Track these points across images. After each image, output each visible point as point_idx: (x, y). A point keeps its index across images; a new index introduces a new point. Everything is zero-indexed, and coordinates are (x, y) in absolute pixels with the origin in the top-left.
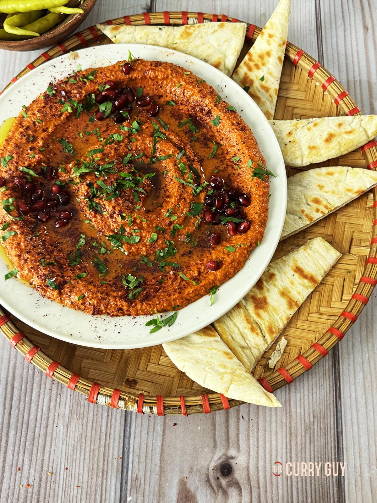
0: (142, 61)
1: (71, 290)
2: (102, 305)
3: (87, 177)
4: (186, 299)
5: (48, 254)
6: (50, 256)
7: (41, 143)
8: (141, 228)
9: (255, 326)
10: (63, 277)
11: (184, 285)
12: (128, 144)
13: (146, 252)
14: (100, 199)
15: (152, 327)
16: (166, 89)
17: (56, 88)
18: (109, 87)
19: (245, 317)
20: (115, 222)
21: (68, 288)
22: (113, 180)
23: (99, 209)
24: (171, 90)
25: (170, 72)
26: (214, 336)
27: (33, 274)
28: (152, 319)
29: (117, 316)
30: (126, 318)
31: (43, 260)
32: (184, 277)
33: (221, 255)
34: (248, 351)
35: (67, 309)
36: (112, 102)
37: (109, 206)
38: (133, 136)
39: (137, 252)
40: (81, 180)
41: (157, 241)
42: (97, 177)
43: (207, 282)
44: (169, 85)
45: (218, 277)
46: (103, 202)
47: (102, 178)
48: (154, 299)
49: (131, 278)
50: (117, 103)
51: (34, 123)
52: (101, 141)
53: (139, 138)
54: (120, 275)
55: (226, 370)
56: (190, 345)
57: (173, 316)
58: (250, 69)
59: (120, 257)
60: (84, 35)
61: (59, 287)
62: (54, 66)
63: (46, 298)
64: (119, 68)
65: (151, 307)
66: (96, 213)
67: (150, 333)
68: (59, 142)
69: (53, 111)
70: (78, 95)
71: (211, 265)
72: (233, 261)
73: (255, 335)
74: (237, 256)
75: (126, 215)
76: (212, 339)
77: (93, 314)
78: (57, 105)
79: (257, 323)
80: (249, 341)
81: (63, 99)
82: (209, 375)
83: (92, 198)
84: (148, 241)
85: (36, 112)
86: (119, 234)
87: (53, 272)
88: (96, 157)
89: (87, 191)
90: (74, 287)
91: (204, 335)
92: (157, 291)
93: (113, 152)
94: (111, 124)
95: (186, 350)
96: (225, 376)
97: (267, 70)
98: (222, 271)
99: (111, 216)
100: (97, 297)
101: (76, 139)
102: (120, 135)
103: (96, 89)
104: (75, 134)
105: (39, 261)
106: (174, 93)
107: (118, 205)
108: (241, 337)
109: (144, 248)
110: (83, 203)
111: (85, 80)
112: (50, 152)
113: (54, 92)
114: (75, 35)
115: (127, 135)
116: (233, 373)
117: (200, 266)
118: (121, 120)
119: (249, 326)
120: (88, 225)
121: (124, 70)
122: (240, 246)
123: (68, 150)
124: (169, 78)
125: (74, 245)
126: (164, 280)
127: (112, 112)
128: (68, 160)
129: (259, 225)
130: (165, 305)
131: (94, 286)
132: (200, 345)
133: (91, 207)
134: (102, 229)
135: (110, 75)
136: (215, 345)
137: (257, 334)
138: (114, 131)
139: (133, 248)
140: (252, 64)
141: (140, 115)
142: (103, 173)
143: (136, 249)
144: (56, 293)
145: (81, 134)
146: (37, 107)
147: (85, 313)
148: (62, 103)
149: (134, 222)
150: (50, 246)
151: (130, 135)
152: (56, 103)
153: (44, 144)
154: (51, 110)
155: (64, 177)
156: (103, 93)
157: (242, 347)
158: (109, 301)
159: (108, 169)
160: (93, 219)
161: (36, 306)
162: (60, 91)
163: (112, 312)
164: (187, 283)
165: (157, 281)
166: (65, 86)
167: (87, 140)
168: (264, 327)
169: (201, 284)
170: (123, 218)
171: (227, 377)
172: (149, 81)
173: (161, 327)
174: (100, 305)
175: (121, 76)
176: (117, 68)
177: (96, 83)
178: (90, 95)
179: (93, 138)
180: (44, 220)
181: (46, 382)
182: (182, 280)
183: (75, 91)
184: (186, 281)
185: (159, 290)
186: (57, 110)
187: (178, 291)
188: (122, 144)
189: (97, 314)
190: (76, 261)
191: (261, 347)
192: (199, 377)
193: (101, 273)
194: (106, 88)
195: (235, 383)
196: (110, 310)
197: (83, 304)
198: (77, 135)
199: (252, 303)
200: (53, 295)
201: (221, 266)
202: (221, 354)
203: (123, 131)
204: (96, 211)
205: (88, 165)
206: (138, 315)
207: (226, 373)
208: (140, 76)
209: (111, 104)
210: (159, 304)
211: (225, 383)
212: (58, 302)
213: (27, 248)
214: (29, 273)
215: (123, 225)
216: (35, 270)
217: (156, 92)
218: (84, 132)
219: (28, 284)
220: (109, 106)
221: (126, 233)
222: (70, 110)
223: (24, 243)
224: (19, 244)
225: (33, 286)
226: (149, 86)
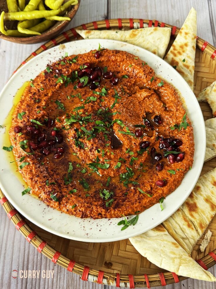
0: (107, 50)
1: (67, 201)
2: (88, 211)
3: (74, 125)
4: (144, 207)
5: (50, 177)
6: (52, 178)
7: (44, 103)
8: (110, 158)
9: (190, 223)
10: (61, 193)
11: (142, 197)
12: (99, 103)
13: (114, 175)
14: (83, 139)
15: (122, 226)
16: (122, 68)
17: (52, 68)
18: (87, 67)
19: (183, 217)
20: (93, 154)
21: (65, 200)
22: (91, 126)
23: (82, 146)
24: (125, 68)
25: (125, 57)
26: (164, 231)
27: (41, 191)
28: (121, 220)
29: (98, 218)
30: (104, 219)
31: (47, 181)
32: (142, 192)
33: (165, 176)
34: (187, 241)
35: (64, 214)
36: (88, 77)
37: (89, 144)
38: (103, 98)
39: (108, 174)
40: (71, 127)
41: (120, 168)
42: (81, 125)
43: (158, 195)
44: (124, 65)
45: (165, 191)
46: (85, 141)
47: (84, 126)
48: (122, 207)
49: (105, 191)
50: (91, 77)
51: (39, 90)
52: (82, 101)
53: (106, 98)
54: (98, 190)
55: (176, 256)
56: (148, 238)
57: (135, 218)
58: (175, 55)
59: (96, 178)
60: (67, 34)
61: (59, 200)
62: (50, 54)
63: (50, 207)
64: (92, 55)
65: (120, 212)
66: (80, 149)
67: (121, 230)
68: (55, 102)
69: (51, 82)
70: (67, 72)
71: (160, 183)
72: (174, 180)
73: (191, 230)
74: (177, 177)
75: (101, 150)
76: (162, 233)
77: (82, 217)
78: (53, 79)
79: (191, 221)
80: (187, 234)
81: (57, 75)
82: (164, 259)
83: (78, 139)
84: (114, 167)
85: (40, 84)
86: (96, 163)
87: (55, 189)
88: (80, 112)
89: (74, 134)
90: (69, 200)
91: (157, 231)
92: (124, 201)
93: (90, 108)
94: (88, 90)
95: (146, 242)
96: (175, 260)
97: (186, 55)
98: (167, 187)
99: (91, 151)
100: (84, 206)
101: (66, 101)
102: (94, 97)
103: (78, 68)
104: (65, 97)
105: (45, 182)
106: (127, 71)
107: (95, 143)
108: (181, 231)
109: (112, 172)
110: (72, 142)
111: (71, 62)
112: (49, 109)
113: (51, 70)
114: (62, 34)
115: (99, 97)
116: (180, 258)
117: (151, 184)
118: (94, 87)
119: (186, 223)
120: (75, 156)
121: (96, 56)
122: (179, 170)
123: (61, 108)
124: (125, 61)
125: (66, 170)
126: (128, 193)
127: (88, 83)
128: (61, 114)
129: (190, 155)
130: (130, 211)
131: (82, 198)
132: (154, 238)
133: (77, 145)
134: (85, 159)
135: (87, 59)
136: (165, 238)
137: (192, 229)
138: (90, 95)
139: (105, 172)
140: (176, 52)
141: (106, 84)
142: (84, 122)
143: (107, 173)
144: (57, 204)
145: (69, 97)
146: (40, 80)
147: (76, 217)
148: (57, 78)
149: (106, 154)
150: (51, 171)
151: (100, 97)
152: (52, 77)
153: (46, 104)
154: (50, 82)
155: (59, 125)
156: (83, 71)
157: (183, 238)
158: (92, 209)
159: (88, 119)
160: (79, 153)
161: (44, 213)
162: (55, 70)
163: (95, 216)
164: (143, 195)
165: (123, 194)
166: (58, 67)
167: (73, 101)
168: (196, 224)
169: (154, 196)
170: (99, 152)
171: (177, 261)
172: (111, 63)
173: (128, 226)
174: (87, 212)
175: (94, 60)
176: (91, 54)
177: (78, 64)
178: (74, 72)
179: (77, 99)
180: (47, 154)
181: (50, 264)
182: (140, 193)
183: (65, 70)
184: (142, 194)
185: (125, 200)
186: (53, 82)
187: (138, 201)
188: (96, 103)
189: (84, 217)
190: (69, 181)
191: (196, 238)
192: (157, 261)
193: (85, 189)
194: (84, 68)
195: (182, 265)
196: (93, 214)
198: (66, 98)
199: (187, 207)
200: (55, 205)
201: (166, 184)
202: (170, 244)
203: (96, 94)
204: (81, 147)
205: (75, 117)
206: (111, 217)
207: (176, 258)
208: (106, 60)
209: (88, 78)
210: (126, 210)
211: (176, 265)
212: (58, 210)
213: (36, 173)
214: (38, 190)
215: (98, 156)
216: (42, 189)
217: (116, 69)
218: (71, 96)
219: (38, 198)
220: (87, 79)
221: (100, 162)
222: (62, 82)
223: (35, 170)
224: (31, 171)
225: (41, 199)
226: (111, 66)
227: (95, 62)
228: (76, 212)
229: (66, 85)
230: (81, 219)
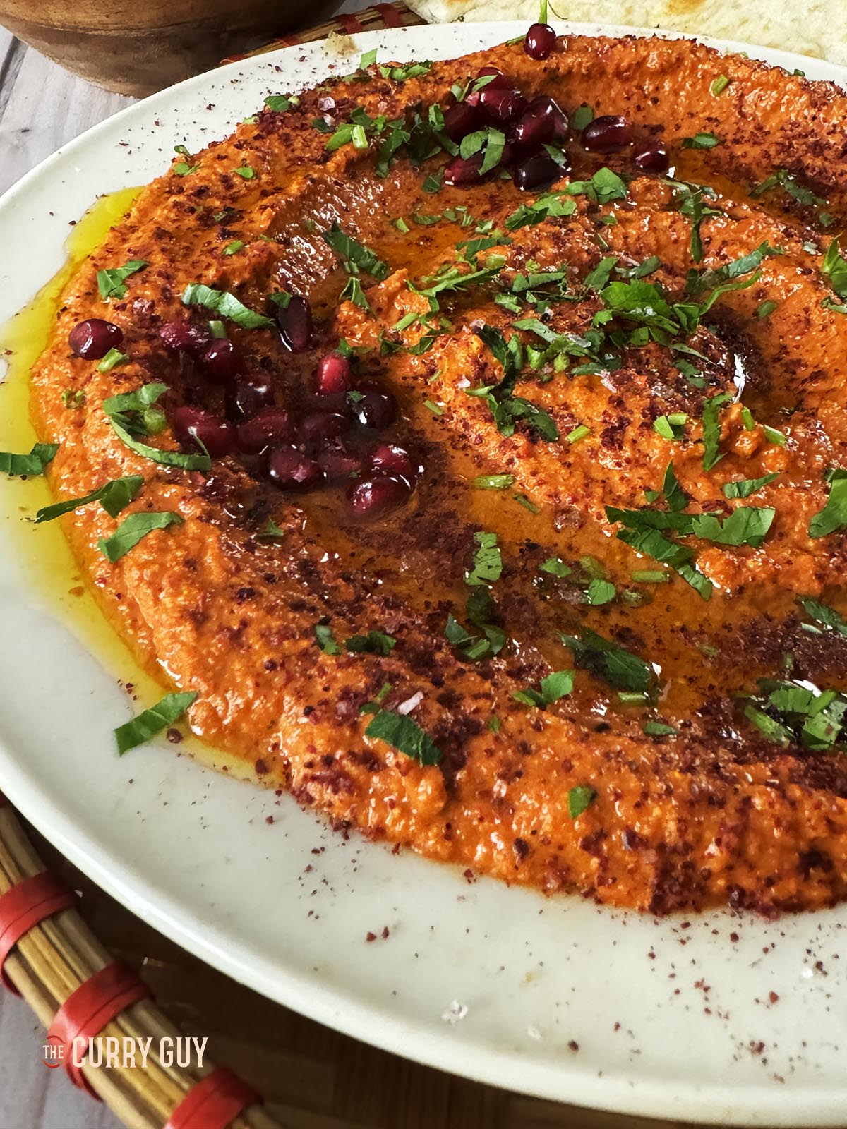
1: (508, 765)
2: (710, 835)
6: (352, 620)
7: (260, 222)
10: (449, 701)
12: (592, 233)
14: (542, 385)
16: (672, 106)
20: (634, 463)
21: (490, 753)
23: (544, 422)
27: (279, 705)
29: (800, 906)
31: (323, 631)
35: (489, 890)
36: (504, 130)
37: (588, 404)
38: (607, 211)
39: (775, 579)
40: (445, 323)
42: (512, 313)
44: (684, 93)
46: (555, 396)
47: (531, 314)
50: (520, 133)
51: (225, 179)
52: (486, 232)
53: (628, 216)
54: (723, 696)
59: (686, 617)
61: (443, 753)
62: (278, 69)
63: (357, 841)
64: (508, 49)
66: (533, 441)
68: (327, 234)
69: (297, 147)
70: (383, 106)
77: (659, 908)
78: (307, 134)
81: (328, 119)
83: (506, 383)
85: (232, 152)
86: (663, 514)
88: (491, 256)
89: (476, 362)
90: (525, 749)
99: (612, 437)
100: (669, 790)
103: (440, 95)
104: (379, 222)
105: (306, 634)
107: (634, 391)
110: (463, 413)
111: (399, 75)
113: (295, 99)
120: (497, 498)
121: (533, 44)
123: (361, 266)
125: (453, 579)
127: (504, 162)
133: (504, 419)
134: (575, 500)
135: (484, 64)
142: (531, 298)
144: (425, 790)
145: (400, 224)
147: (602, 909)
148: (328, 129)
149: (726, 448)
150: (340, 581)
152: (304, 128)
153: (271, 225)
154: (288, 147)
155: (360, 334)
156: (471, 101)
159: (549, 285)
160: (523, 468)
161: (313, 880)
162: (317, 99)
163: (770, 882)
166: (328, 90)
167: (426, 239)
172: (611, 86)
174: (700, 839)
175: (523, 65)
176: (501, 50)
177: (438, 82)
178: (421, 108)
179: (450, 230)
180: (299, 476)
183: (370, 100)
186: (308, 146)
188: (573, 226)
189: (681, 906)
190: (485, 637)
193: (627, 688)
194: (479, 86)
196: (753, 866)
197: (591, 844)
198: (385, 226)
200: (406, 811)
204: (533, 430)
208: (585, 65)
209: (503, 135)
212: (433, 856)
213: (234, 580)
214: (256, 696)
215: (673, 468)
216: (290, 678)
217: (640, 117)
218: (412, 219)
219: (248, 769)
220: (496, 139)
221: (697, 508)
222: (360, 141)
223: (219, 557)
224: (192, 563)
225: (275, 776)
226: (614, 101)
227: (528, 74)
228: (598, 853)
229: (384, 167)
230: (649, 918)
